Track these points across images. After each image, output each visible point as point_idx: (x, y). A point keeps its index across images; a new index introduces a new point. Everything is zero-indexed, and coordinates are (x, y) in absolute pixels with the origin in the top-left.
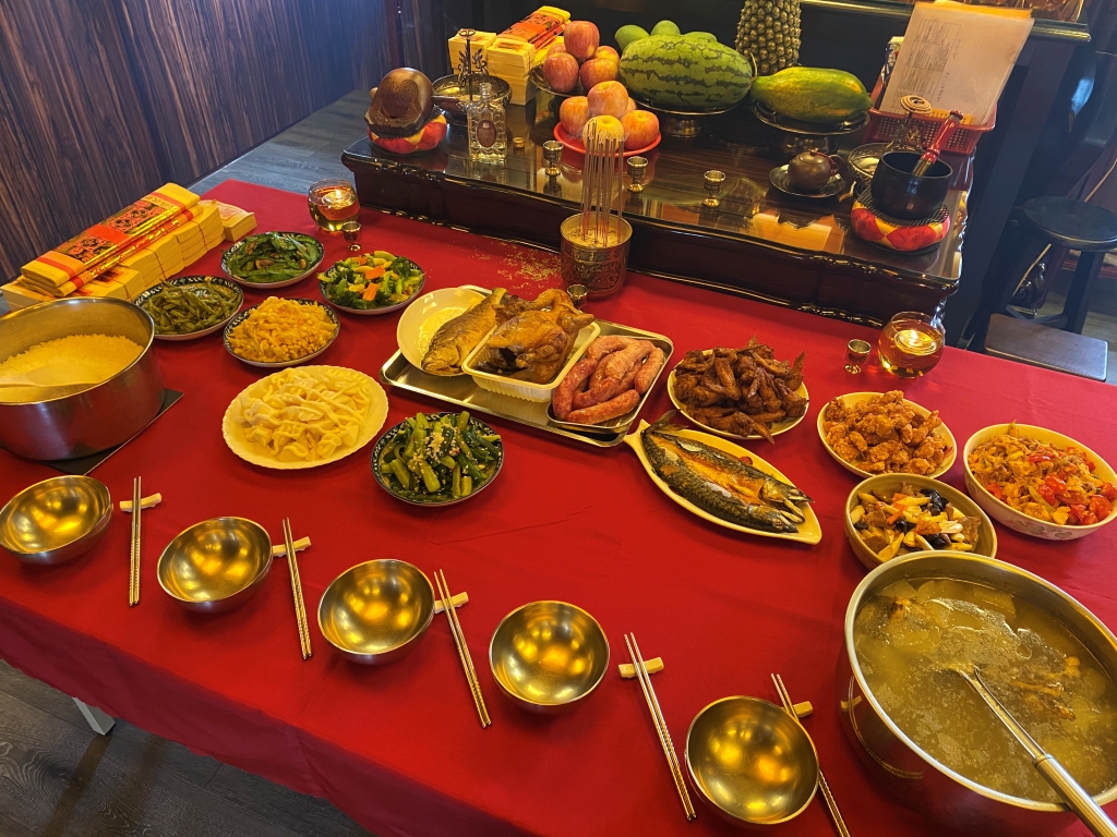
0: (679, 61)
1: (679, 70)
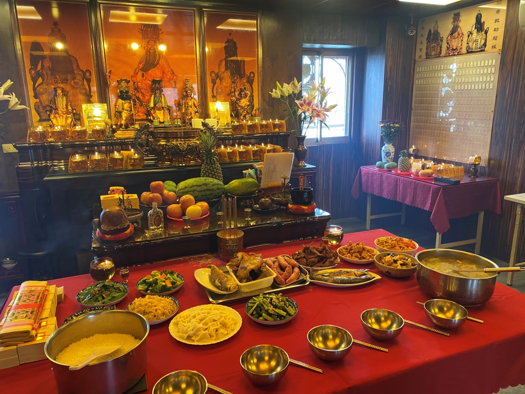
0: (203, 184)
1: (204, 187)
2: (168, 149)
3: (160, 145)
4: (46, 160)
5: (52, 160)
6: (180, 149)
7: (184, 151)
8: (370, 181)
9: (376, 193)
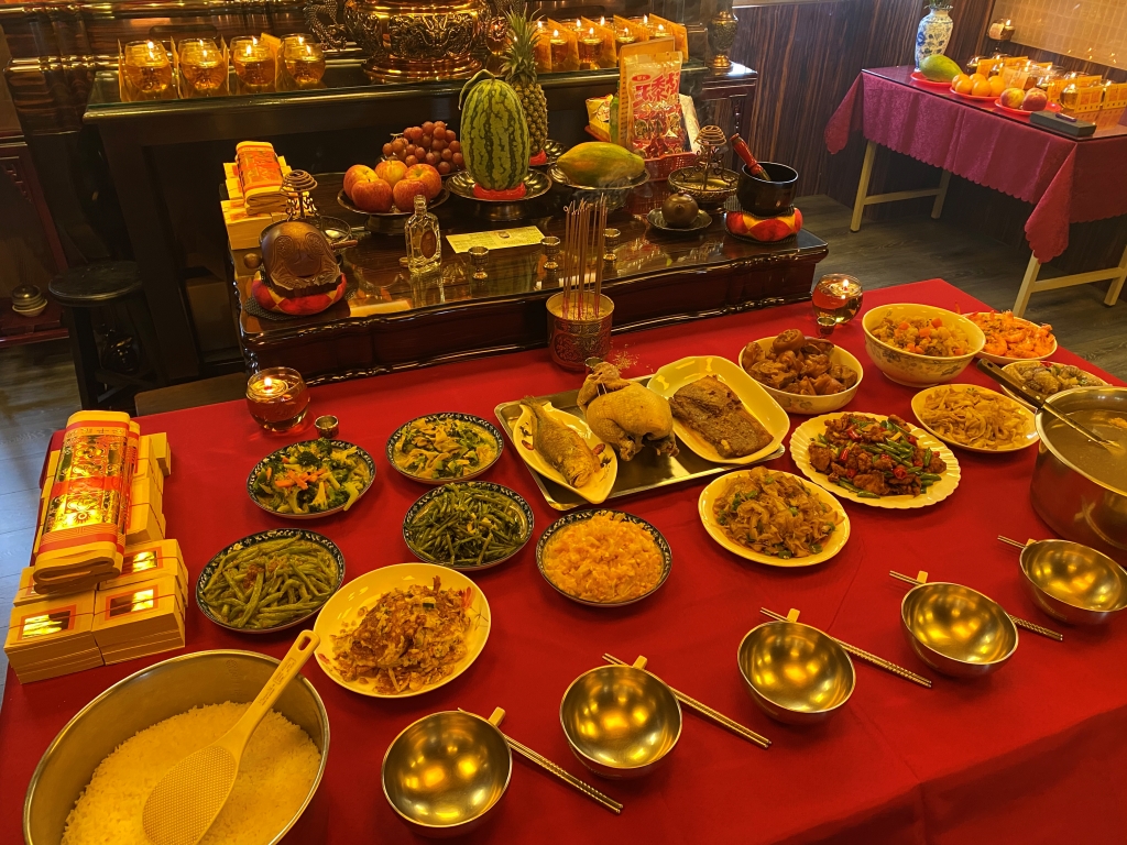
2: (399, 34)
3: (376, 21)
4: (79, 53)
5: (95, 52)
6: (428, 36)
7: (438, 41)
8: (882, 112)
9: (892, 145)
